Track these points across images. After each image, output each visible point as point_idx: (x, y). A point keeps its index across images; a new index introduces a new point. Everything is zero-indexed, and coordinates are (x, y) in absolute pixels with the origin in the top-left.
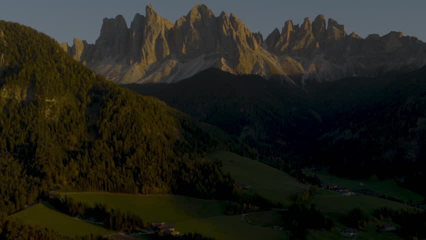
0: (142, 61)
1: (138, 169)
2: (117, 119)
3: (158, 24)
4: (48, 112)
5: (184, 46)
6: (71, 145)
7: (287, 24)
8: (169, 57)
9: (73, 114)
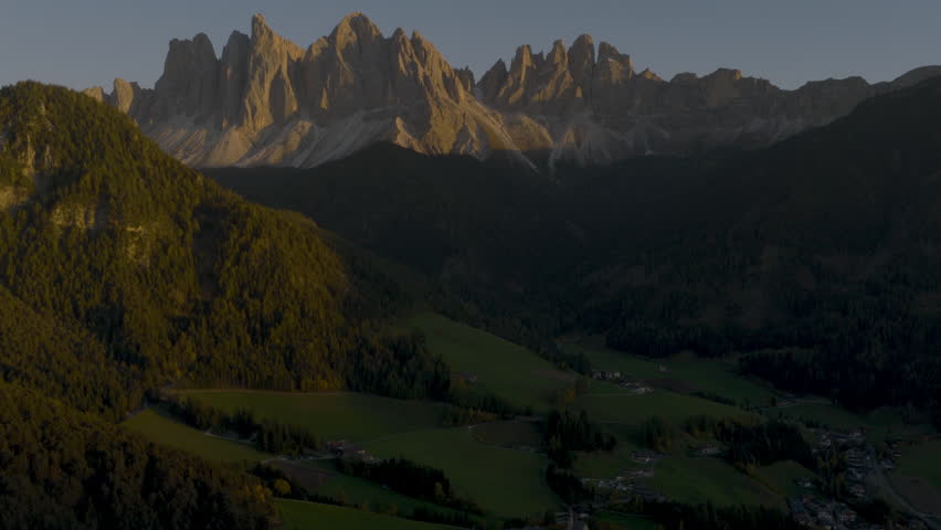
0: (245, 122)
1: (292, 351)
2: (247, 260)
3: (275, 51)
4: (132, 249)
5: (325, 95)
6: (176, 307)
7: (520, 51)
8: (297, 115)
9: (173, 252)
